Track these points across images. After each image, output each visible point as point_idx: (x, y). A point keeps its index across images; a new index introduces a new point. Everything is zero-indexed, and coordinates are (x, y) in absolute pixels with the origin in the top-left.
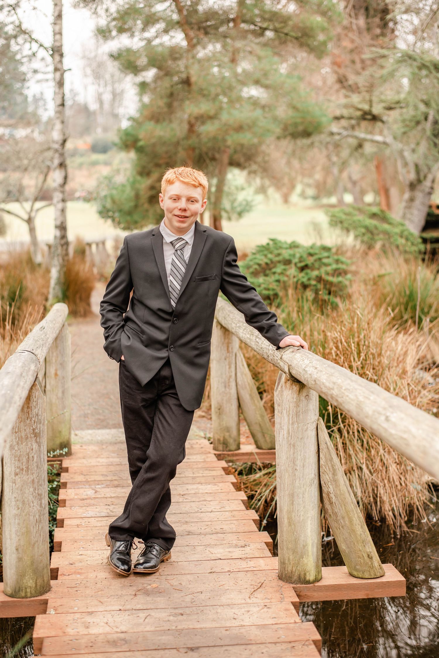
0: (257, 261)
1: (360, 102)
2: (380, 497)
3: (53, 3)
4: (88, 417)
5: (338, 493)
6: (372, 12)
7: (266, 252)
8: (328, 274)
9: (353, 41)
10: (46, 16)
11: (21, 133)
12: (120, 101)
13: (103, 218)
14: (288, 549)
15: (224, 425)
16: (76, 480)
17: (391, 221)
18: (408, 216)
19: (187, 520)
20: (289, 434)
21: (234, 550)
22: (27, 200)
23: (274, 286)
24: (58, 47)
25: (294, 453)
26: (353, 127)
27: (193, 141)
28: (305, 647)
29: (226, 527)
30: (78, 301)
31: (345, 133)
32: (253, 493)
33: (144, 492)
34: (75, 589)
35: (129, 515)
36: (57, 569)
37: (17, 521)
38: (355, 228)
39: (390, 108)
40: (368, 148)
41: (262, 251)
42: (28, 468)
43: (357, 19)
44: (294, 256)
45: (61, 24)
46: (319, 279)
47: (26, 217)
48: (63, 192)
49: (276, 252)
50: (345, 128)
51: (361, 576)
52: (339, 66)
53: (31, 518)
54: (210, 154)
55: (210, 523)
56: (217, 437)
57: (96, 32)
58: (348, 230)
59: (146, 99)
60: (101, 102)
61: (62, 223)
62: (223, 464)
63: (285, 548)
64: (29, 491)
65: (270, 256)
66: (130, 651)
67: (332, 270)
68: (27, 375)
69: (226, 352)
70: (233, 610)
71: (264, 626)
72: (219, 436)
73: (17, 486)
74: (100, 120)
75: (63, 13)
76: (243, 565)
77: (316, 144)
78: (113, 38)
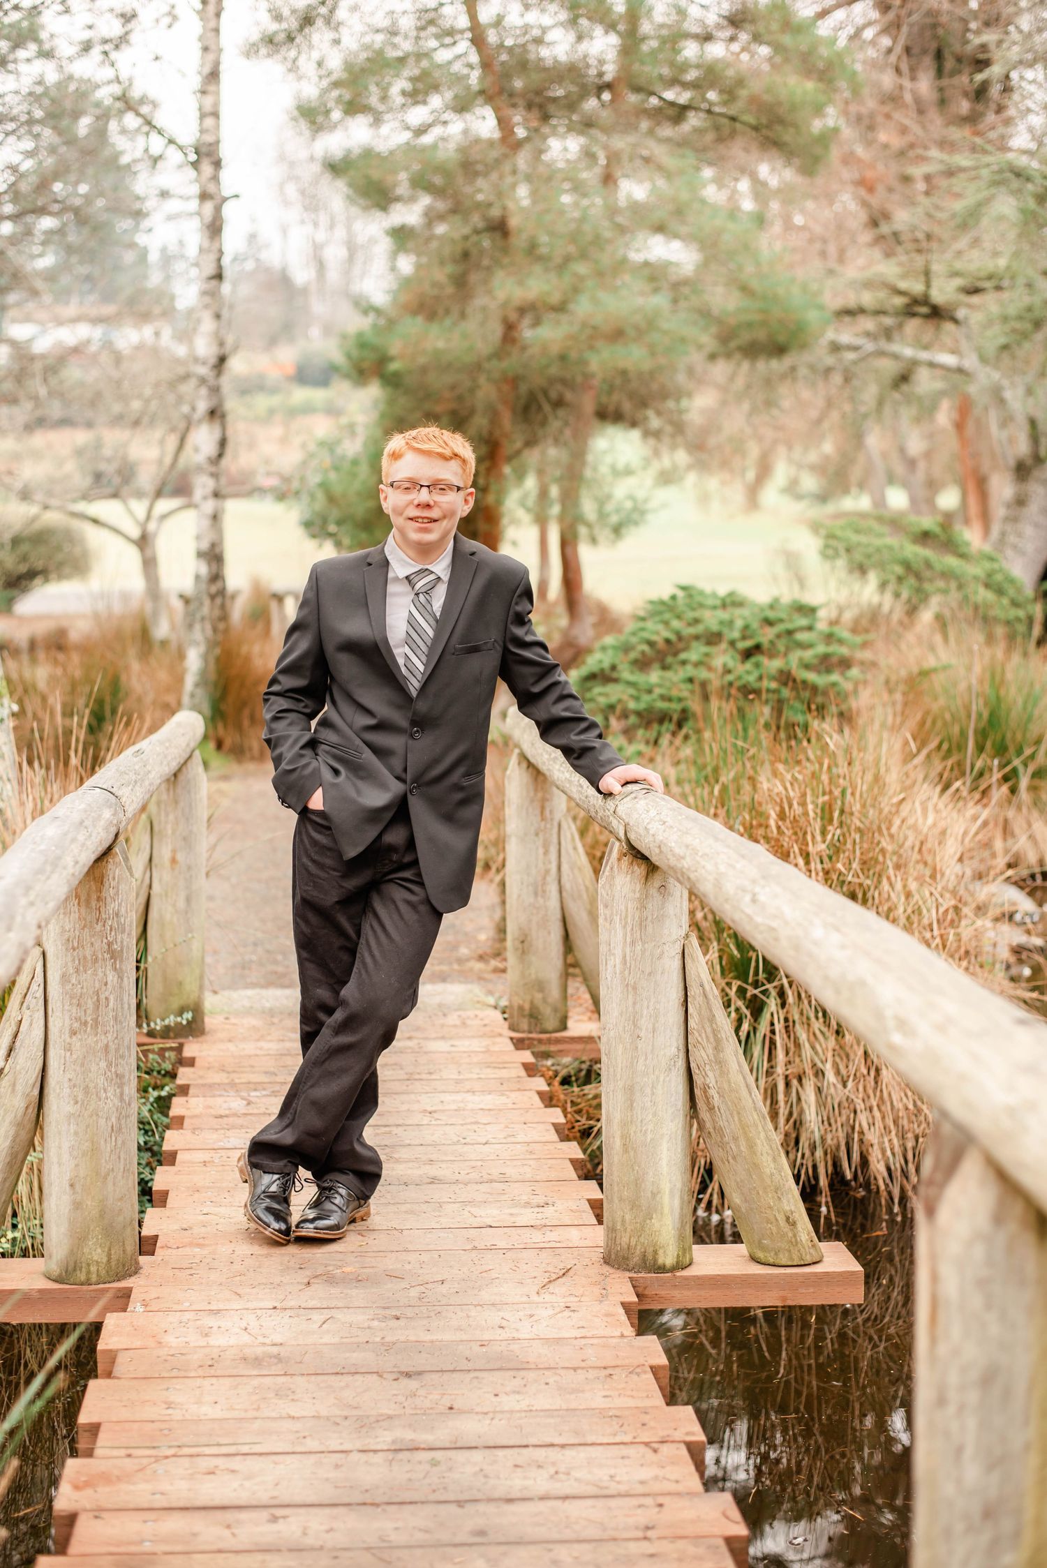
0: (646, 635)
1: (904, 276)
2: (862, 1133)
3: (200, 45)
4: (250, 969)
5: (726, 1086)
6: (949, 64)
7: (667, 616)
8: (807, 667)
9: (904, 130)
10: (184, 75)
11: (129, 337)
12: (365, 263)
13: (314, 536)
14: (621, 1199)
15: (533, 976)
16: (209, 1081)
17: (964, 550)
18: (1012, 539)
19: (433, 1157)
20: (625, 963)
21: (523, 1211)
22: (139, 495)
23: (684, 691)
24: (210, 145)
25: (634, 1003)
26: (888, 334)
27: (511, 363)
28: (634, 1377)
29: (511, 1172)
30: (246, 722)
31: (869, 346)
32: (592, 1122)
33: (330, 1075)
34: (189, 1272)
35: (293, 1119)
36: (155, 1238)
37: (73, 1128)
38: (881, 566)
39: (976, 291)
40: (925, 382)
41: (660, 613)
42: (96, 1021)
43: (913, 78)
44: (731, 623)
45: (217, 93)
46: (786, 678)
47: (135, 533)
48: (215, 475)
49: (691, 615)
50: (868, 334)
51: (771, 1261)
52: (871, 190)
53: (102, 1122)
54: (553, 395)
55: (479, 1163)
56: (517, 1001)
57: (296, 113)
58: (862, 570)
59: (406, 264)
60: (321, 266)
61: (213, 545)
62: (527, 1056)
63: (616, 1200)
64: (98, 1067)
65: (676, 624)
66: (285, 1374)
67: (816, 656)
68: (94, 826)
69: (539, 818)
70: (501, 1314)
71: (558, 1341)
72: (522, 1000)
73: (74, 1056)
74: (319, 307)
75: (222, 68)
76: (537, 1237)
77: (803, 371)
78: (333, 127)
